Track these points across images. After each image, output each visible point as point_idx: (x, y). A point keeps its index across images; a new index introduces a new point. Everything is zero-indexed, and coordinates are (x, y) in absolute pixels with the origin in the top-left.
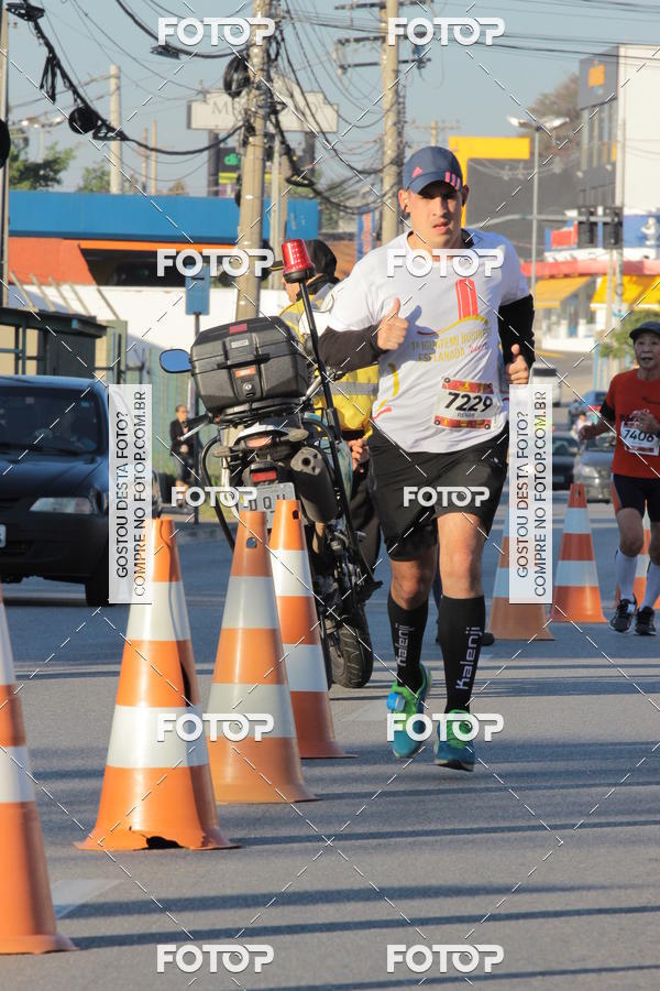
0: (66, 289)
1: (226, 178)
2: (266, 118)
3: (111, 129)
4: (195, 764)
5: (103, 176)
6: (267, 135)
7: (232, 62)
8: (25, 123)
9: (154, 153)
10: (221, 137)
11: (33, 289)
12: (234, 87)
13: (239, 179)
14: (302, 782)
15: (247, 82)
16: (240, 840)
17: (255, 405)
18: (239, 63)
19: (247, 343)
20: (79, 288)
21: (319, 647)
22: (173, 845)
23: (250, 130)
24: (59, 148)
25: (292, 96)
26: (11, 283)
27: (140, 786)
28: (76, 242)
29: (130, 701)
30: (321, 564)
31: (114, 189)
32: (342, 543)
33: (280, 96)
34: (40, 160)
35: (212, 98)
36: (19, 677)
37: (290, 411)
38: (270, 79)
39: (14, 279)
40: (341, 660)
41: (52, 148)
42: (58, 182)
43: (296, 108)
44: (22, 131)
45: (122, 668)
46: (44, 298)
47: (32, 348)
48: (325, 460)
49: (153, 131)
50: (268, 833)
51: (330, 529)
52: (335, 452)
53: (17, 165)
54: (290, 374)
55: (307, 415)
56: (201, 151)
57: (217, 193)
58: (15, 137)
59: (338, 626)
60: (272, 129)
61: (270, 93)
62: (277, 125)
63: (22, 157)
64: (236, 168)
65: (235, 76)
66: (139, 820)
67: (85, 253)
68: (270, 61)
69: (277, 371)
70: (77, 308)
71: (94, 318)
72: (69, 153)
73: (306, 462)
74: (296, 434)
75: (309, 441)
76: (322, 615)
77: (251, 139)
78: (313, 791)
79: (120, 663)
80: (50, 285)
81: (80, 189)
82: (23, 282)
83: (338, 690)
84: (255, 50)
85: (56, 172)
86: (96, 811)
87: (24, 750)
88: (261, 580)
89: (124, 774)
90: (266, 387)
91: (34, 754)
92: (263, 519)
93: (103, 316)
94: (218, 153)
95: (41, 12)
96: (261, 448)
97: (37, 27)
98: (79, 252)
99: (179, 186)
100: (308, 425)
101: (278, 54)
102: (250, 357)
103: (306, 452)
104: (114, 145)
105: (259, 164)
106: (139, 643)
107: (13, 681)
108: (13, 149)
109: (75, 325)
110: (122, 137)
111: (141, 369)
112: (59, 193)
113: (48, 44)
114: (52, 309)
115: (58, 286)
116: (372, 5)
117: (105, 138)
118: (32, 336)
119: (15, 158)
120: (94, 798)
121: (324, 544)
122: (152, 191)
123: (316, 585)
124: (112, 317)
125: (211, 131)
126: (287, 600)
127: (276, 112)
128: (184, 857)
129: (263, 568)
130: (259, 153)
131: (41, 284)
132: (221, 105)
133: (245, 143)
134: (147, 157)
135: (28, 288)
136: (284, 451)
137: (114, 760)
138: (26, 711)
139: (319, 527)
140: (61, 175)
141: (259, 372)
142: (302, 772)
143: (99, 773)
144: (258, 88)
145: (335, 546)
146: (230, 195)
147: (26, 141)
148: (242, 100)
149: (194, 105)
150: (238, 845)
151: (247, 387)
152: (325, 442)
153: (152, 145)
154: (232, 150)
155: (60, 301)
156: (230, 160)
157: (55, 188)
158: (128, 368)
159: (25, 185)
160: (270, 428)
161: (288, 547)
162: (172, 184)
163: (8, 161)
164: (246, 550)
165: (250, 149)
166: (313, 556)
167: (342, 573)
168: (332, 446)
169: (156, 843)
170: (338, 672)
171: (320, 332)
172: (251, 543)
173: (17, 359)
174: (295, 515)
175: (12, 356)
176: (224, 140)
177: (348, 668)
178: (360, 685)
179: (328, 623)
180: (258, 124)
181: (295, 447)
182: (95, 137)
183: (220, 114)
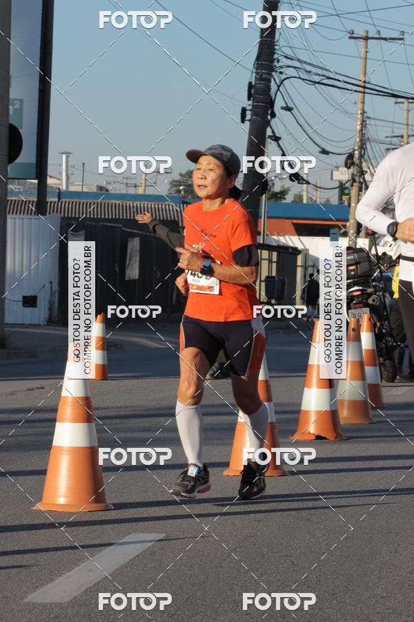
0: (287, 237)
1: (345, 198)
2: (360, 176)
3: (304, 180)
4: (333, 409)
5: (301, 197)
6: (360, 182)
7: (348, 157)
8: (273, 178)
9: (319, 189)
10: (344, 182)
11: (275, 237)
12: (348, 165)
13: (350, 198)
14: (371, 417)
15: (353, 164)
16: (349, 437)
17: (355, 280)
18: (351, 156)
19: (352, 257)
20: (292, 237)
21: (378, 368)
22: (325, 438)
23: (354, 181)
24: (285, 187)
25: (369, 169)
26: (267, 235)
27: (313, 418)
28: (290, 221)
29: (310, 387)
30: (378, 337)
31: (305, 201)
32: (386, 330)
33: (365, 169)
34: (278, 191)
35: (340, 169)
36: (270, 377)
37: (368, 282)
38: (361, 163)
39: (268, 234)
40: (386, 373)
41: (283, 187)
42: (285, 199)
43: (371, 173)
44: (272, 181)
45: (307, 374)
46: (279, 241)
47: (275, 259)
48: (381, 300)
49: (319, 181)
50: (360, 435)
51: (382, 325)
52: (384, 297)
53: (270, 193)
54: (368, 268)
55: (374, 284)
56: (336, 188)
57: (341, 203)
58: (270, 183)
59: (385, 360)
60: (362, 180)
61: (361, 168)
62: (364, 179)
63: (272, 190)
64: (349, 194)
65: (349, 161)
66: (312, 429)
67: (294, 224)
68: (361, 156)
69: (363, 267)
70: (291, 244)
71: (297, 248)
72: (289, 189)
73: (374, 300)
74: (370, 290)
75: (375, 292)
76: (380, 356)
77: (354, 184)
78: (375, 420)
79: (306, 372)
80: (281, 236)
81: (293, 202)
82: (271, 235)
83: (384, 383)
84: (356, 152)
85: (284, 195)
86: (297, 426)
87: (272, 403)
88: (357, 343)
89: (307, 412)
90: (359, 273)
91: (275, 405)
92: (358, 321)
93: (300, 247)
94: (342, 188)
95: (280, 138)
96: (357, 295)
97: (278, 144)
98: (291, 224)
99: (328, 200)
100: (374, 287)
101: (364, 153)
102: (354, 262)
103: (374, 297)
104: (305, 185)
105: (357, 193)
106: (313, 366)
107: (268, 379)
108: (269, 187)
109: (290, 250)
110: (308, 183)
111: (314, 266)
112: (284, 203)
113: (282, 150)
114: (282, 244)
115: (284, 236)
116: (399, 136)
117: (302, 183)
118: (275, 254)
119: (269, 190)
120: (297, 421)
121: (380, 330)
122: (318, 202)
123: (377, 345)
124: (303, 247)
125: (340, 181)
126: (367, 350)
127: (363, 174)
128: (329, 443)
129: (358, 339)
130: (357, 188)
131: (279, 235)
132: (343, 172)
133: (352, 185)
134: (316, 190)
135: (273, 237)
136: (366, 296)
137: (304, 407)
138: (273, 389)
139: (378, 324)
140: (286, 196)
141: (357, 267)
142: (371, 413)
143: (298, 412)
144: (357, 166)
145: (384, 331)
146: (346, 203)
147: (273, 184)
148: (351, 170)
149: (334, 172)
150: (349, 439)
151: (353, 273)
152: (381, 293)
153: (318, 185)
154: (347, 188)
155: (285, 242)
156: (347, 191)
157: (284, 201)
158: (309, 266)
159: (273, 200)
160: (361, 288)
161: (367, 331)
162: (325, 200)
163: (267, 192)
164: (352, 332)
165: (354, 187)
166: (375, 334)
167: (386, 341)
168: (383, 295)
169: (318, 437)
170: (384, 376)
171: (380, 254)
172: (353, 330)
173: (269, 262)
174: (370, 320)
175: (267, 262)
176: (345, 184)
177: (388, 376)
178: (393, 381)
179: (381, 359)
180: (357, 179)
181: (370, 295)
182: (299, 183)
183: (343, 175)
